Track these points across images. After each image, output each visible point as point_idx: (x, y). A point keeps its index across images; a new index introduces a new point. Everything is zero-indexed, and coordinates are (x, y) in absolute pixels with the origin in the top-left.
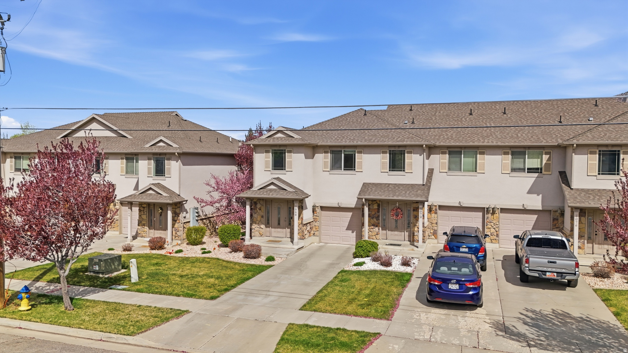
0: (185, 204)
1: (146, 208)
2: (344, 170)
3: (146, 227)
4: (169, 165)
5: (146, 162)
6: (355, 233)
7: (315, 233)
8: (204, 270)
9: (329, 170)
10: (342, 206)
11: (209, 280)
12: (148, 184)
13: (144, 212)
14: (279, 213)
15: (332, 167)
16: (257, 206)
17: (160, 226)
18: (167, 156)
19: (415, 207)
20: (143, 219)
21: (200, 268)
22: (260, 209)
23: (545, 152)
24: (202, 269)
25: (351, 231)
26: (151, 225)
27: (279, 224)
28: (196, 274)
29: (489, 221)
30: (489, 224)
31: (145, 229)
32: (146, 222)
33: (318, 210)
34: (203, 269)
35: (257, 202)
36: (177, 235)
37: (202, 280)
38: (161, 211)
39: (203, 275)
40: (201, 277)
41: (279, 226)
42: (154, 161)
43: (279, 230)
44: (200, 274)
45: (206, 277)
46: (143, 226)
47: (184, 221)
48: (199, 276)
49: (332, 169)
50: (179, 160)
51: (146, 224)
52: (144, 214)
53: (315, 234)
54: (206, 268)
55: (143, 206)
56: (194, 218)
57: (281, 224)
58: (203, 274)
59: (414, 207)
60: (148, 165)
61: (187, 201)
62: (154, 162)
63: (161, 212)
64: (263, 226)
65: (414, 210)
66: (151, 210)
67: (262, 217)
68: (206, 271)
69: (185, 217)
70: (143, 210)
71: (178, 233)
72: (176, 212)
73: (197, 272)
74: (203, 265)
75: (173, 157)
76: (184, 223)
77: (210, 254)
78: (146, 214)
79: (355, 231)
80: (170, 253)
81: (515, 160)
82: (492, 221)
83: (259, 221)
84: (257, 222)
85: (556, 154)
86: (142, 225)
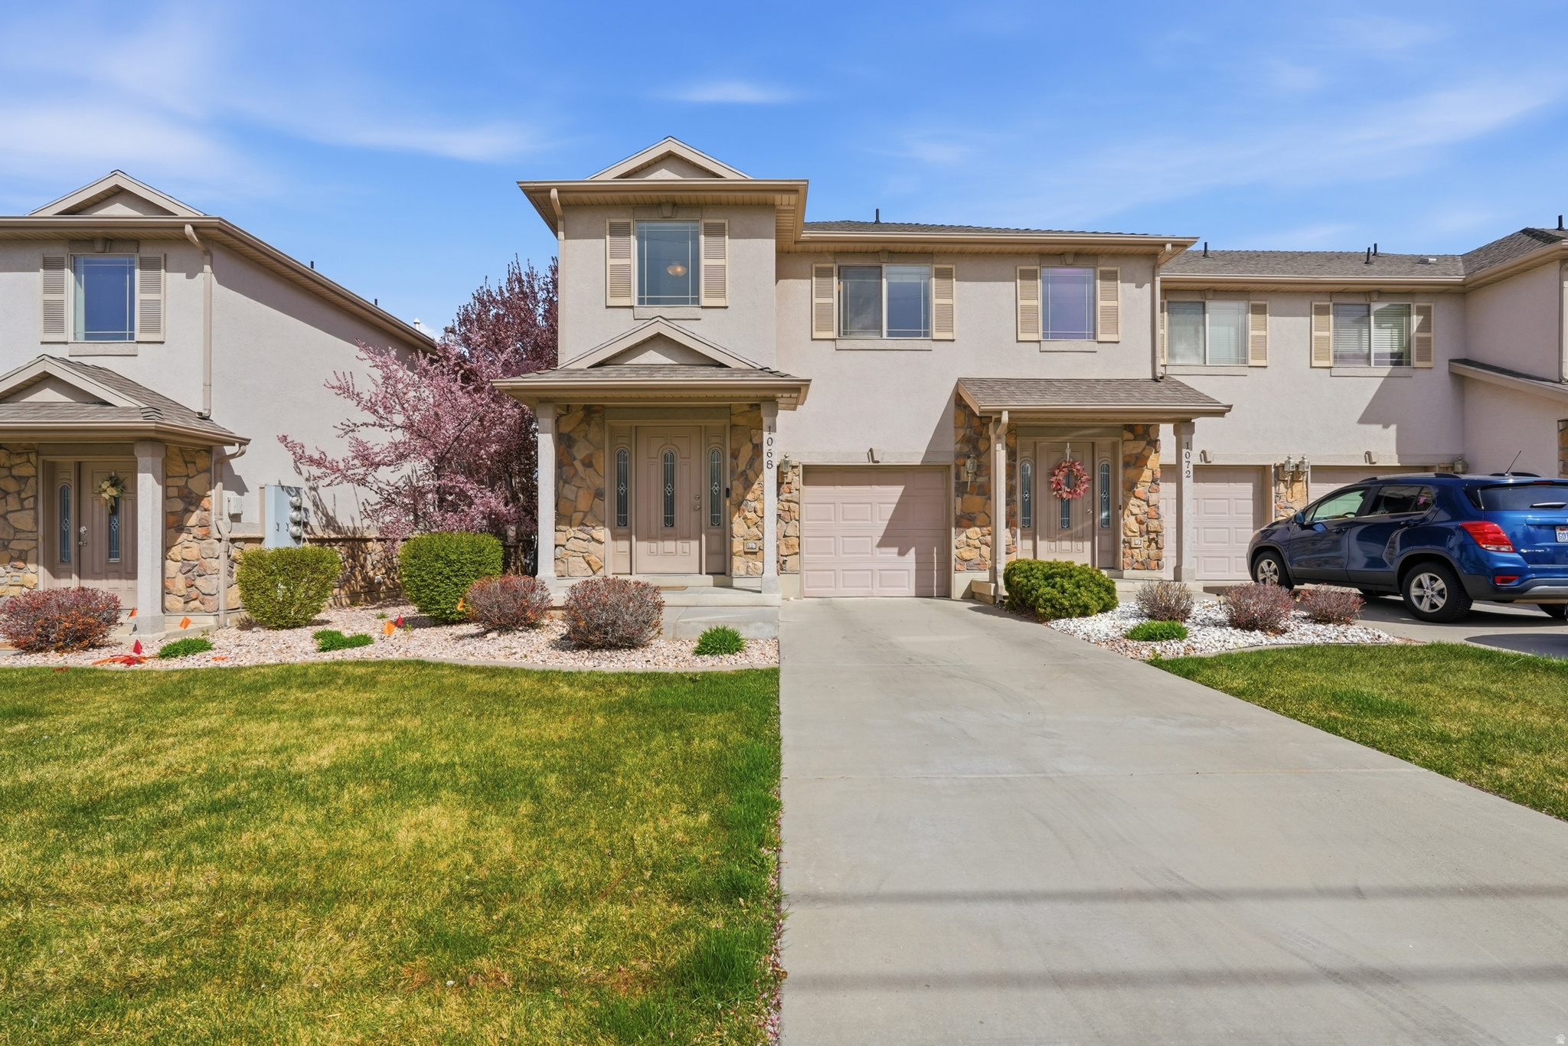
0: (233, 456)
1: (32, 482)
2: (890, 334)
3: (32, 567)
4: (156, 286)
5: (38, 277)
6: (912, 554)
7: (785, 562)
8: (336, 727)
9: (833, 334)
10: (886, 460)
11: (408, 818)
12: (33, 358)
13: (22, 501)
14: (669, 477)
15: (845, 327)
16: (575, 450)
17: (112, 560)
18: (148, 252)
19: (1130, 455)
20: (17, 531)
21: (309, 715)
22: (588, 464)
23: (1418, 308)
24: (319, 723)
25: (896, 550)
26: (64, 558)
27: (669, 521)
28: (259, 773)
29: (1283, 505)
30: (1282, 513)
31: (29, 575)
32: (33, 544)
33: (795, 478)
34: (333, 719)
35: (575, 436)
36: (194, 593)
37: (323, 830)
38: (113, 492)
39: (339, 774)
40: (312, 801)
41: (669, 530)
42: (75, 271)
43: (670, 545)
44: (301, 763)
45: (364, 792)
46: (20, 564)
47: (233, 535)
48: (297, 789)
49: (845, 333)
50: (207, 268)
51: (32, 554)
52: (23, 509)
53: (788, 566)
54: (351, 714)
55: (15, 472)
56: (283, 527)
57: (677, 523)
58: (335, 767)
59: (1127, 453)
60: (46, 291)
61: (244, 442)
62: (78, 279)
63: (116, 499)
64: (603, 533)
65: (1126, 465)
66: (64, 492)
67: (599, 494)
68: (362, 738)
69: (235, 518)
70: (19, 493)
71: (199, 582)
72: (191, 492)
73: (277, 751)
74: (329, 696)
75: (175, 254)
76: (233, 540)
77: (369, 649)
78: (35, 508)
79: (913, 550)
80: (130, 661)
81: (1341, 331)
82: (1290, 505)
83: (585, 514)
84: (578, 516)
85: (1443, 313)
86: (12, 559)
